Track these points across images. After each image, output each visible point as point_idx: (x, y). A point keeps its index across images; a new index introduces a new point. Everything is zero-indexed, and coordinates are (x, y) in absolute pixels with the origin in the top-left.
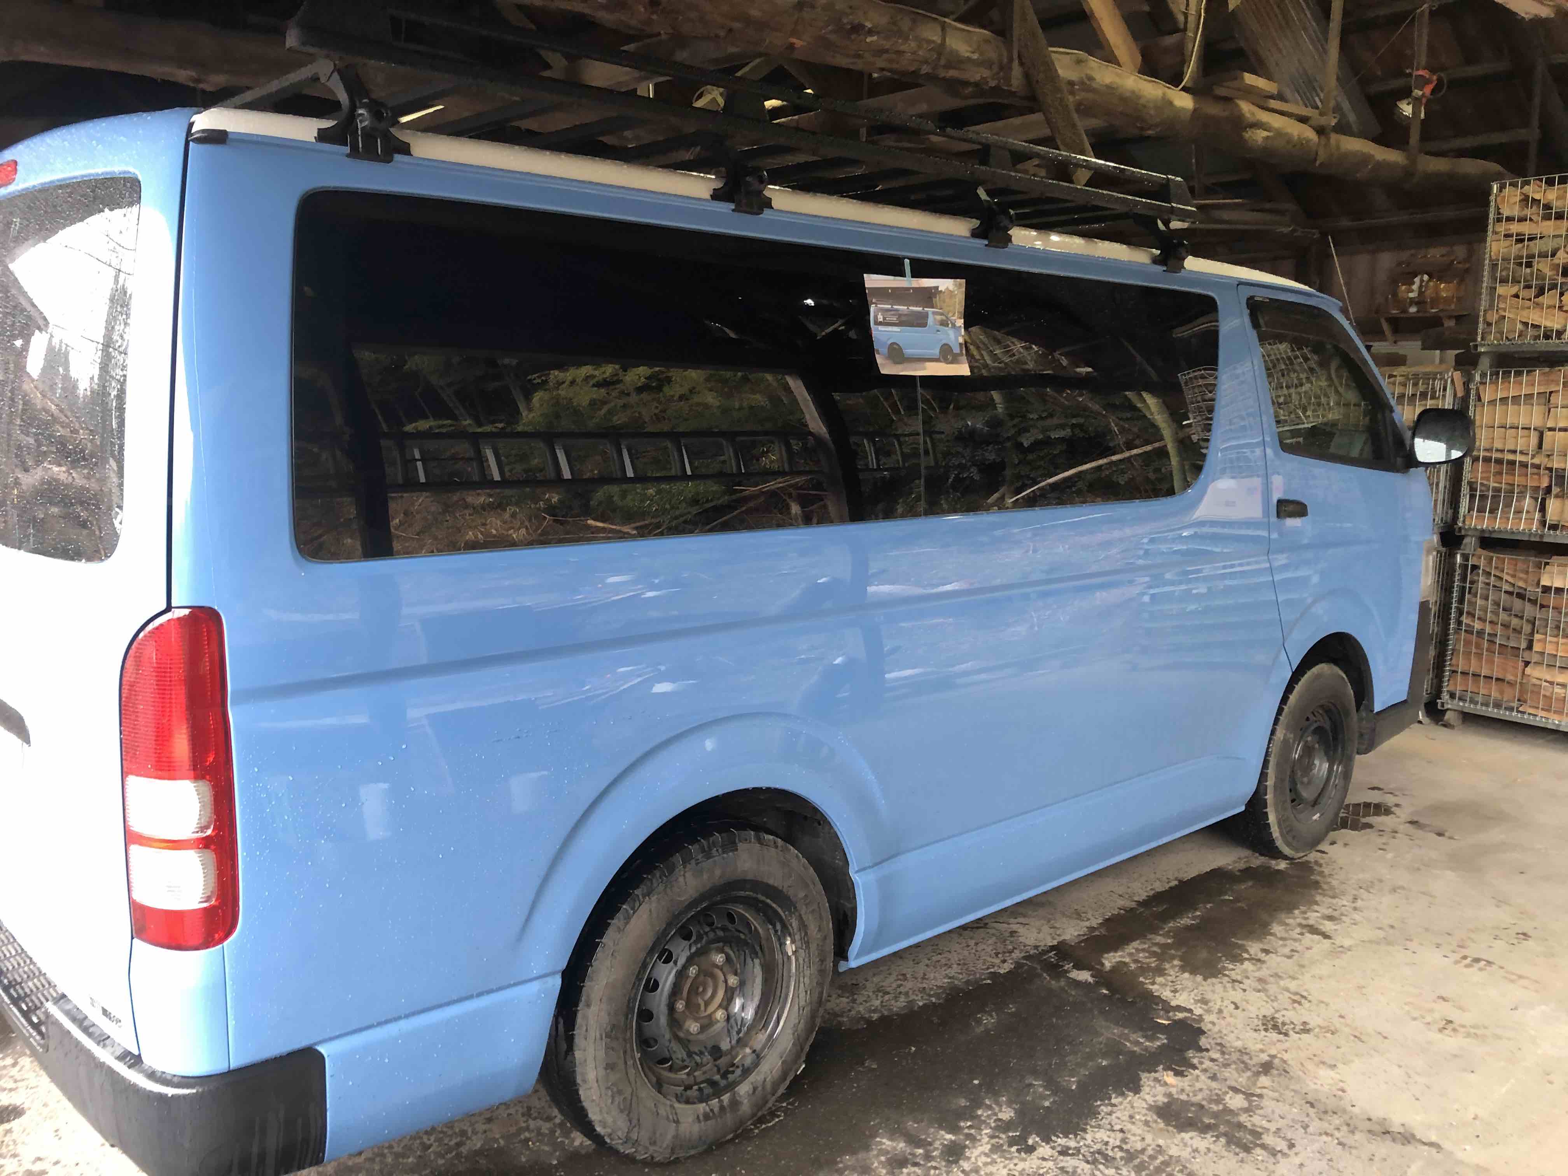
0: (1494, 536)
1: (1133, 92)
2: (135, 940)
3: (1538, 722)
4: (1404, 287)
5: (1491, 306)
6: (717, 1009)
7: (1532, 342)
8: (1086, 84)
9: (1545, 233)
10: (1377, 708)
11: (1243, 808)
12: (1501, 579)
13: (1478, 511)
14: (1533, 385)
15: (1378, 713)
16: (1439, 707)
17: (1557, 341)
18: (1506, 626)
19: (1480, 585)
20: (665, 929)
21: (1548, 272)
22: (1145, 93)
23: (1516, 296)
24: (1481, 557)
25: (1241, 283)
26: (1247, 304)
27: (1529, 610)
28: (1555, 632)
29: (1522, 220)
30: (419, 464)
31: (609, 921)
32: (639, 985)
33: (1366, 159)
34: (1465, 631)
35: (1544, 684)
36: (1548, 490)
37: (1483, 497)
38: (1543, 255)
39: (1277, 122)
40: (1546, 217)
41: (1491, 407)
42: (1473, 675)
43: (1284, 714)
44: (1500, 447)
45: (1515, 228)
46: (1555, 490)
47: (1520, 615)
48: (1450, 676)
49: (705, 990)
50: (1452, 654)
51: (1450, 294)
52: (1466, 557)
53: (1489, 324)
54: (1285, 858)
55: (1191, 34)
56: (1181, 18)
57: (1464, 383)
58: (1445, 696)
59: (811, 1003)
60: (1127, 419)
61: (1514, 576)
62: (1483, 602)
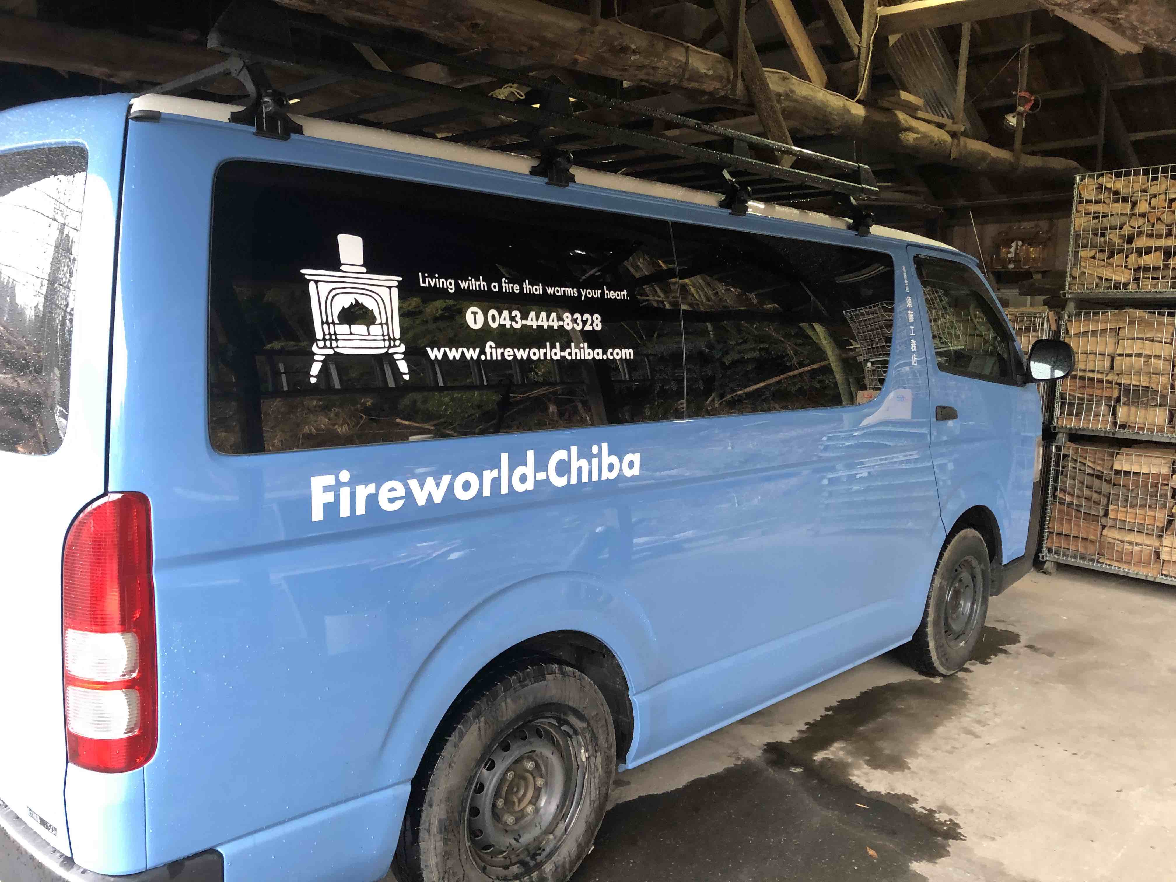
0: (1079, 433)
1: (823, 102)
2: (69, 764)
3: (1113, 570)
4: (1004, 250)
5: (1075, 264)
6: (528, 805)
7: (1105, 291)
8: (789, 95)
9: (1114, 213)
10: (1005, 561)
11: (911, 638)
12: (1084, 464)
13: (1067, 415)
14: (1107, 322)
15: (1005, 565)
16: (1041, 559)
17: (1124, 291)
18: (1088, 499)
19: (1069, 469)
20: (490, 744)
21: (1117, 241)
22: (832, 104)
23: (1094, 257)
24: (1070, 449)
25: (910, 245)
26: (914, 260)
27: (1106, 488)
28: (1125, 504)
29: (1097, 202)
30: (283, 376)
31: (447, 738)
32: (470, 789)
33: (984, 156)
34: (1059, 502)
35: (1117, 542)
36: (1118, 400)
37: (1071, 404)
38: (1114, 228)
39: (923, 127)
40: (1116, 201)
41: (1077, 339)
42: (1065, 535)
43: (940, 566)
44: (1083, 368)
45: (1093, 208)
46: (1123, 399)
47: (1098, 491)
48: (1048, 536)
49: (517, 791)
50: (1049, 520)
51: (1037, 255)
52: (1059, 448)
53: (1074, 278)
54: (941, 675)
55: (862, 62)
56: (856, 50)
57: (1056, 320)
58: (1045, 550)
59: (599, 798)
60: (800, 345)
61: (1094, 463)
62: (1072, 482)
